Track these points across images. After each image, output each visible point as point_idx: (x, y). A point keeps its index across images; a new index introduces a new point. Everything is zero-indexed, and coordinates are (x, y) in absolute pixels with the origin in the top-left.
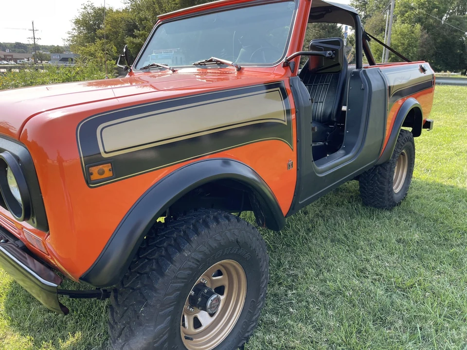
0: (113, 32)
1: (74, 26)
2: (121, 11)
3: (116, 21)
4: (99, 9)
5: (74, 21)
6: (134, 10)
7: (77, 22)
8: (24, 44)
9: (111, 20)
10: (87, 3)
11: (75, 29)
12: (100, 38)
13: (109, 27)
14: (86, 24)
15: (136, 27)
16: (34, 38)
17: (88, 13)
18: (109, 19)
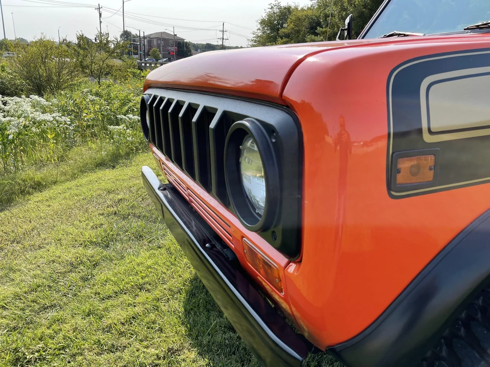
0: (295, 30)
1: (259, 26)
2: (306, 9)
3: (299, 19)
4: (285, 8)
5: (259, 22)
6: (319, 7)
7: (263, 22)
8: (213, 45)
9: (295, 19)
10: (274, 3)
11: (259, 29)
12: (282, 38)
13: (292, 25)
14: (270, 23)
15: (319, 24)
16: (223, 39)
17: (274, 13)
18: (293, 18)
